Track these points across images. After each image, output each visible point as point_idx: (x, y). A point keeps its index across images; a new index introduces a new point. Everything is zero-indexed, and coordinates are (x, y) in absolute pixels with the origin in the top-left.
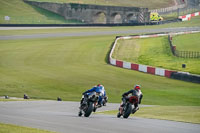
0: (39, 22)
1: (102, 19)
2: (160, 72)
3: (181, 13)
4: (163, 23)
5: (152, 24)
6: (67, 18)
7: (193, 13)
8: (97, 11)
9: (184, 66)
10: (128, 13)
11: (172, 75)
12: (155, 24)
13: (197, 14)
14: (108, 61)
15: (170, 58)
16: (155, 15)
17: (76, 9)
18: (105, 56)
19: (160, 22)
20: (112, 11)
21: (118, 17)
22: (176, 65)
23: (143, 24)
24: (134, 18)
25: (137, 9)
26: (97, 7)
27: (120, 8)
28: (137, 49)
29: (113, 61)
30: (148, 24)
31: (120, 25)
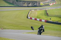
0: (6, 6)
1: (26, 5)
2: (43, 21)
3: (50, 3)
4: (44, 6)
5: (41, 6)
6: (15, 4)
7: (53, 3)
8: (24, 2)
9: (50, 19)
10: (33, 3)
11: (47, 22)
12: (42, 6)
13: (54, 3)
14: (27, 17)
15: (46, 17)
16: (42, 4)
17: (18, 2)
18: (26, 16)
19: (43, 6)
20: (29, 3)
21: (30, 4)
22: (48, 19)
23: (38, 6)
24: (35, 4)
25: (36, 2)
26: (24, 1)
27: (31, 2)
28: (36, 14)
29: (29, 18)
30: (40, 6)
31: (31, 7)
